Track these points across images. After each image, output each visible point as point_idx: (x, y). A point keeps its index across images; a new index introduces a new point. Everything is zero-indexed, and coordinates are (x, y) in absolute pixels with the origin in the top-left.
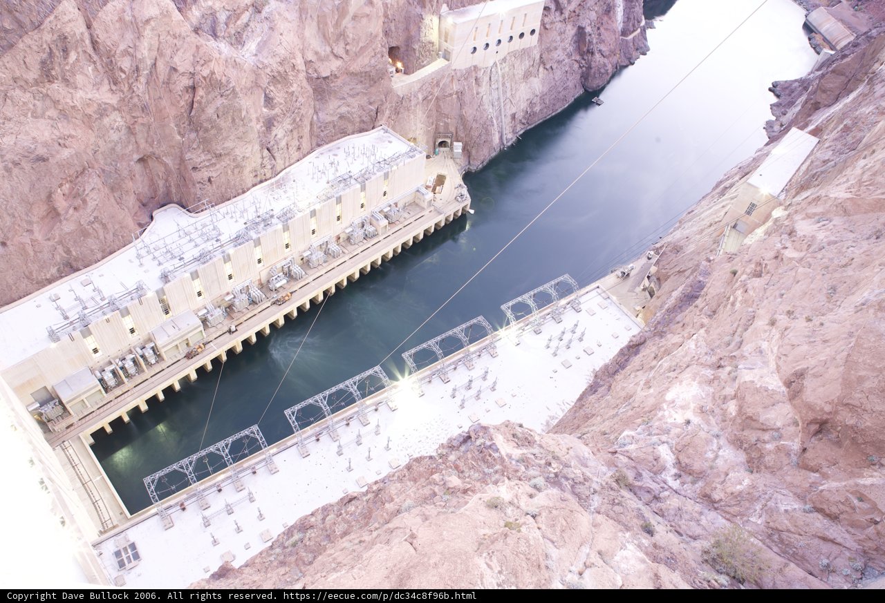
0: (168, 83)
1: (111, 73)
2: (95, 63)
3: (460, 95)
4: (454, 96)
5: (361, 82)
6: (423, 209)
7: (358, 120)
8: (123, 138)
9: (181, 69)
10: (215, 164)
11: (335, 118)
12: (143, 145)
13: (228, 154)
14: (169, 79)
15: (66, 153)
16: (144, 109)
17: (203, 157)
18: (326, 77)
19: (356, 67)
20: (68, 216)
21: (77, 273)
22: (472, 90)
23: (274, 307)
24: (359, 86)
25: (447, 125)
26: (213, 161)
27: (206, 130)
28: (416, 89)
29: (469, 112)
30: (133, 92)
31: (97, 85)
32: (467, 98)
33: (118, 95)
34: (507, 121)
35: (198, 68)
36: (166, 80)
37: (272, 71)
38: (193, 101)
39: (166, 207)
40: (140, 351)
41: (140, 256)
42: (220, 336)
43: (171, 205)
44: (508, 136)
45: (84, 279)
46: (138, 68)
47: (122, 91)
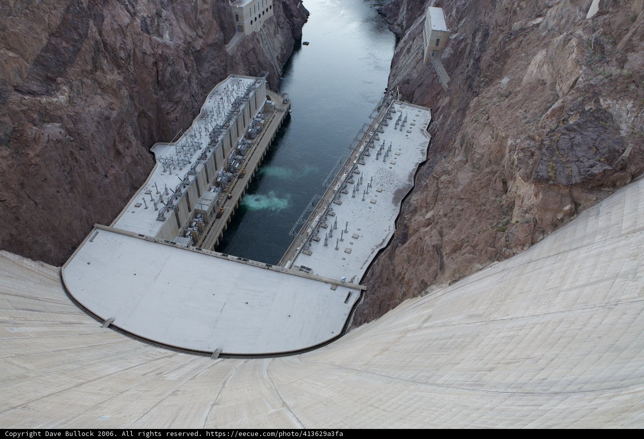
0: (144, 63)
1: (116, 63)
2: (107, 58)
3: (254, 49)
4: (252, 51)
5: (215, 50)
6: (273, 112)
7: (219, 73)
8: (130, 102)
9: (148, 52)
10: (175, 109)
11: (209, 75)
12: (138, 106)
13: (180, 101)
14: (143, 60)
15: (115, 113)
16: (135, 81)
17: (170, 106)
18: (199, 50)
19: (210, 40)
20: (126, 153)
21: (139, 190)
22: (257, 46)
23: (240, 180)
24: (214, 53)
25: (253, 68)
26: (175, 107)
27: (169, 88)
28: (235, 50)
29: (261, 58)
30: (129, 71)
31: (112, 71)
32: (257, 51)
33: (122, 75)
34: (276, 61)
35: (156, 50)
36: (142, 61)
37: (183, 48)
38: (158, 72)
39: (154, 146)
40: (197, 220)
41: (165, 171)
42: (225, 202)
43: (156, 144)
44: (279, 70)
45: (145, 191)
46: (129, 55)
47: (124, 72)
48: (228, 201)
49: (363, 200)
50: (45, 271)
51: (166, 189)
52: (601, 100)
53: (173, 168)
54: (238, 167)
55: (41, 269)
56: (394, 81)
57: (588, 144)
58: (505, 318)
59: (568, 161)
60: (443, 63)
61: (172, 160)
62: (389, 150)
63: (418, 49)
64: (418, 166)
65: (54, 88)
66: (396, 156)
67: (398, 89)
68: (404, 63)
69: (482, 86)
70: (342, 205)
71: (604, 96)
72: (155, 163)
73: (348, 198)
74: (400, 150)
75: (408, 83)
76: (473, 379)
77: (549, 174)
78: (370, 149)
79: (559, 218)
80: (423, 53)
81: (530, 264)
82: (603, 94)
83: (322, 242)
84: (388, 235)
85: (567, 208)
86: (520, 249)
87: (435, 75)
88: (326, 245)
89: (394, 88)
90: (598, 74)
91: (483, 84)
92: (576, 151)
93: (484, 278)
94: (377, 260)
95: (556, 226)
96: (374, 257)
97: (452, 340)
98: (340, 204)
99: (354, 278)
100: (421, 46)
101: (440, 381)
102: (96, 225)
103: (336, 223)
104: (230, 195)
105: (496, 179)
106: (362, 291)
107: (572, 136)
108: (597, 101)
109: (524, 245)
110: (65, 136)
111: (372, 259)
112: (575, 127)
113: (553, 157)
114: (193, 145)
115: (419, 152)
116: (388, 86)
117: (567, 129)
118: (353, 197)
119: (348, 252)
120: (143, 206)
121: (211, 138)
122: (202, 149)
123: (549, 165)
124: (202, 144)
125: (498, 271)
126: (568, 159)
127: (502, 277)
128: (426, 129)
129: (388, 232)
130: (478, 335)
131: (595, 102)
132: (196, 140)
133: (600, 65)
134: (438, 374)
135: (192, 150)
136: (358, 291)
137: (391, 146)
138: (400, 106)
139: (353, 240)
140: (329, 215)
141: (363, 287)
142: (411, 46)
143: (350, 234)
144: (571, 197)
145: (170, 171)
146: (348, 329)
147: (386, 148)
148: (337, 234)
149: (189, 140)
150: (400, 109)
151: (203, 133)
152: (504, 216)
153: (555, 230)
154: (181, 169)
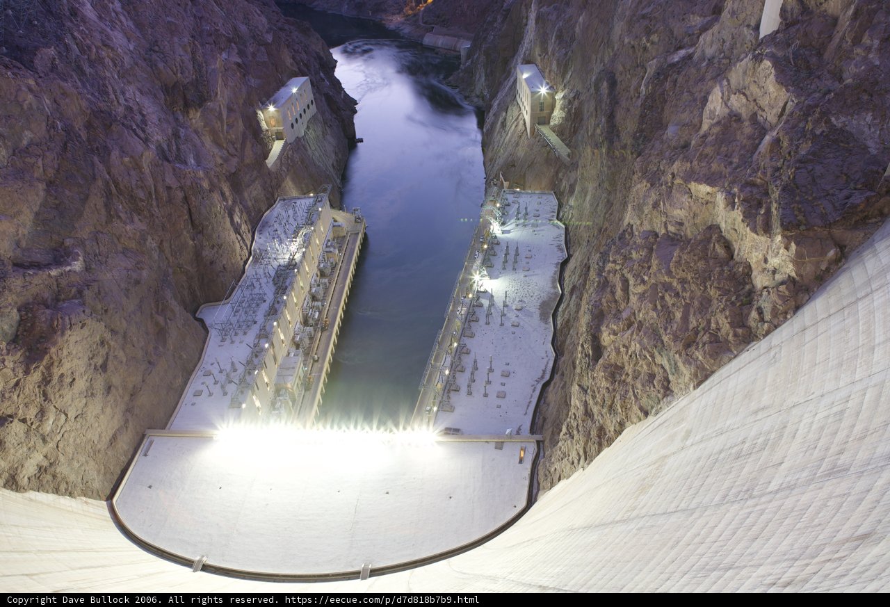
0: (170, 200)
1: (135, 207)
2: (122, 202)
7: (264, 198)
8: (160, 255)
9: (174, 186)
11: (253, 203)
12: (171, 259)
14: (169, 197)
15: (145, 274)
17: (213, 251)
20: (169, 326)
21: (194, 373)
22: (305, 155)
23: (324, 333)
24: (254, 173)
28: (279, 165)
30: (153, 215)
31: (131, 218)
32: (307, 161)
33: (145, 222)
34: (332, 170)
35: (182, 181)
38: (190, 209)
39: (199, 310)
40: (281, 398)
41: (223, 340)
42: (312, 367)
43: (202, 306)
44: (338, 181)
45: (202, 373)
46: (150, 194)
47: (145, 217)
48: (316, 364)
49: (502, 325)
50: (91, 510)
51: (233, 364)
52: (833, 119)
53: (233, 334)
54: (318, 317)
55: (86, 507)
56: (493, 167)
57: (834, 172)
58: (810, 398)
59: (815, 198)
60: (554, 131)
61: (231, 324)
62: (517, 254)
63: (516, 120)
64: (559, 266)
65: (63, 254)
66: (527, 260)
67: (501, 176)
68: (501, 142)
69: (640, 142)
70: (476, 336)
71: (835, 114)
72: (207, 332)
73: (481, 326)
74: (530, 251)
75: (514, 166)
76: (821, 470)
77: (798, 218)
78: (491, 258)
79: (824, 269)
80: (525, 124)
81: (806, 331)
82: (833, 112)
83: (464, 389)
84: (548, 363)
85: (831, 253)
86: (782, 319)
87: (548, 149)
88: (470, 393)
89: (496, 176)
90: (811, 93)
91: (641, 139)
92: (820, 184)
93: (745, 366)
94: (543, 399)
95: (822, 280)
96: (538, 396)
97: (746, 446)
98: (472, 336)
99: (519, 429)
100: (519, 115)
101: (773, 487)
102: (149, 432)
103: (475, 361)
104: (316, 356)
105: (714, 244)
106: (538, 443)
107: (810, 168)
108: (828, 122)
109: (786, 313)
110: (91, 315)
111: (536, 399)
112: (810, 157)
113: (795, 197)
114: (252, 299)
115: (556, 249)
116: (486, 174)
117: (800, 161)
118: (488, 323)
119: (501, 395)
120: (205, 393)
121: (275, 284)
122: (267, 302)
123: (794, 208)
124: (265, 294)
125: (762, 352)
126: (814, 195)
127: (774, 357)
128: (555, 218)
129: (546, 359)
130: (785, 427)
131: (826, 122)
132: (256, 291)
133: (809, 82)
134: (760, 483)
135: (254, 305)
136: (532, 444)
137: (517, 248)
138: (512, 196)
139: (504, 380)
140: (463, 353)
141: (539, 437)
142: (505, 119)
143: (497, 373)
144: (833, 239)
145: (231, 339)
146: (533, 497)
147: (512, 253)
148: (481, 376)
149: (247, 293)
150: (516, 199)
151: (264, 280)
152: (742, 287)
153: (821, 285)
154: (245, 334)
